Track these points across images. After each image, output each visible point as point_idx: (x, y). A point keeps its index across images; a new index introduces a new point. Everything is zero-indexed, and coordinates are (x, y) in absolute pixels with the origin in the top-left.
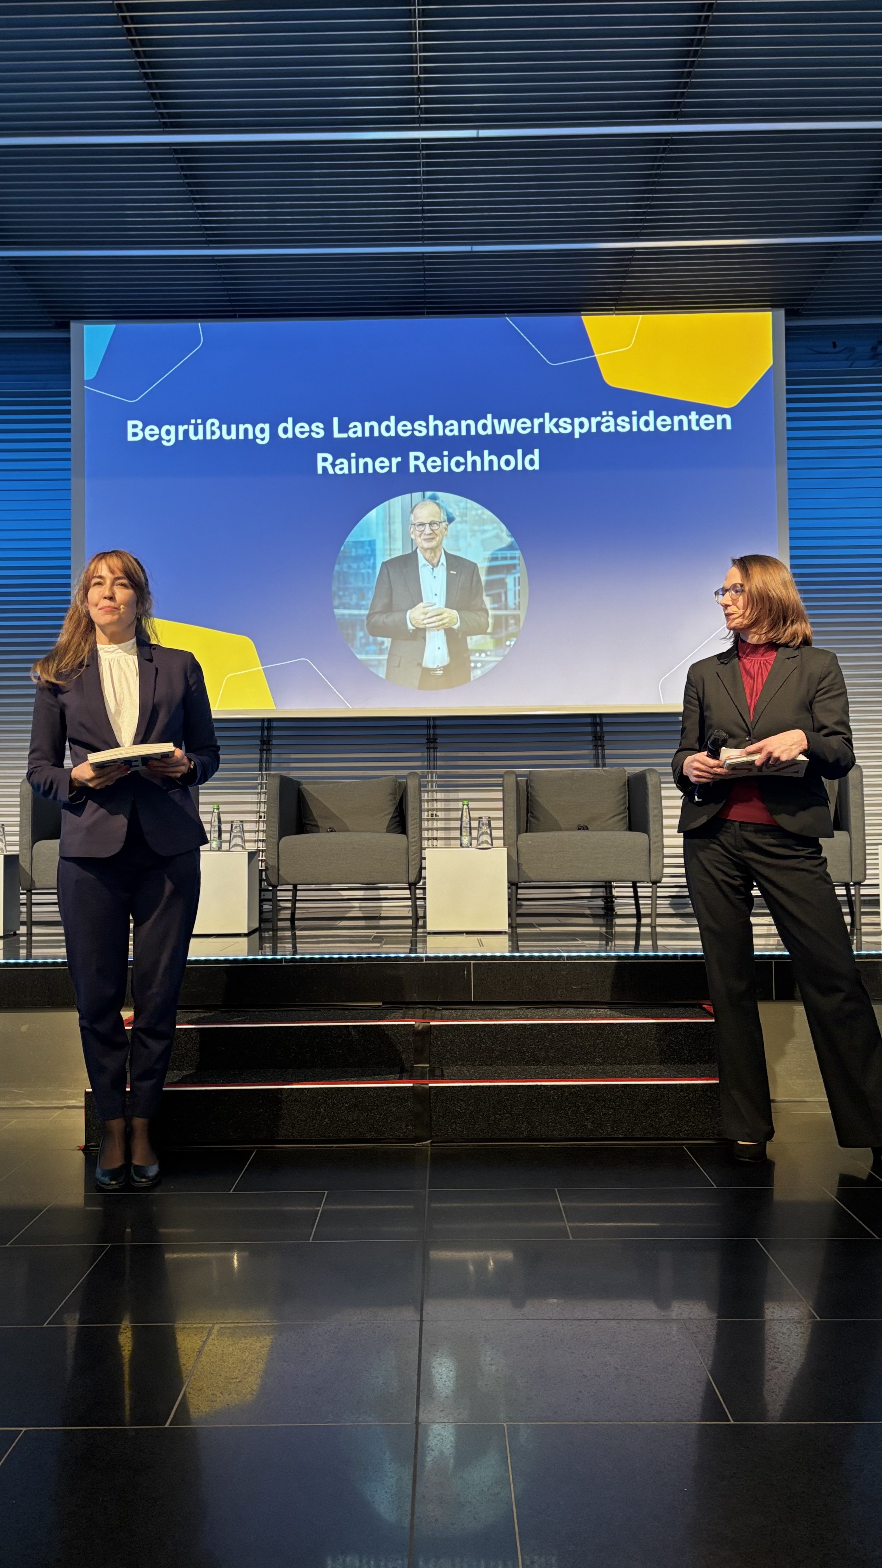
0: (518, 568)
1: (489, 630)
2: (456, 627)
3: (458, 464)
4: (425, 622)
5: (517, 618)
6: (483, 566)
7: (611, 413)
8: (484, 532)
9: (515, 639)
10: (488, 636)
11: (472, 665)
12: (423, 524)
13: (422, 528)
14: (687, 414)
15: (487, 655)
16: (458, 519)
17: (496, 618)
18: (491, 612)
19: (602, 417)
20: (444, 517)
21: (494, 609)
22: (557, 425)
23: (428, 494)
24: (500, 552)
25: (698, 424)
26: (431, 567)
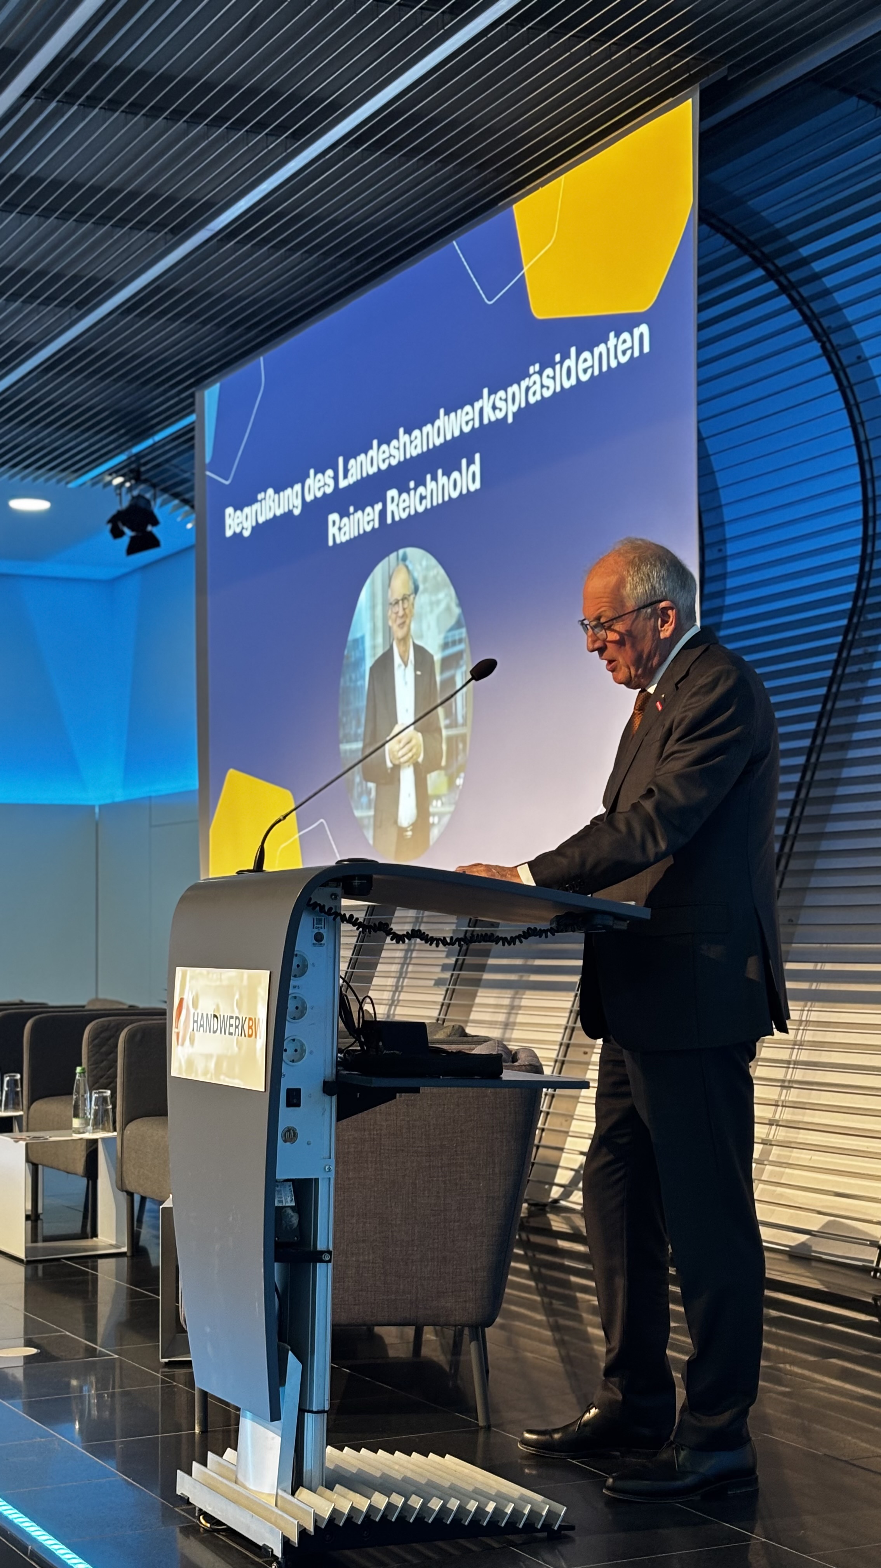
0: (465, 656)
1: (443, 763)
2: (420, 760)
3: (422, 498)
4: (400, 754)
5: (463, 738)
6: (437, 657)
7: (537, 367)
8: (438, 602)
9: (462, 775)
10: (443, 772)
11: (431, 820)
12: (397, 602)
13: (396, 609)
14: (606, 340)
15: (443, 804)
16: (421, 587)
17: (450, 739)
18: (445, 733)
19: (530, 376)
20: (412, 586)
21: (447, 727)
22: (494, 408)
23: (401, 552)
24: (450, 634)
25: (616, 357)
26: (403, 667)
